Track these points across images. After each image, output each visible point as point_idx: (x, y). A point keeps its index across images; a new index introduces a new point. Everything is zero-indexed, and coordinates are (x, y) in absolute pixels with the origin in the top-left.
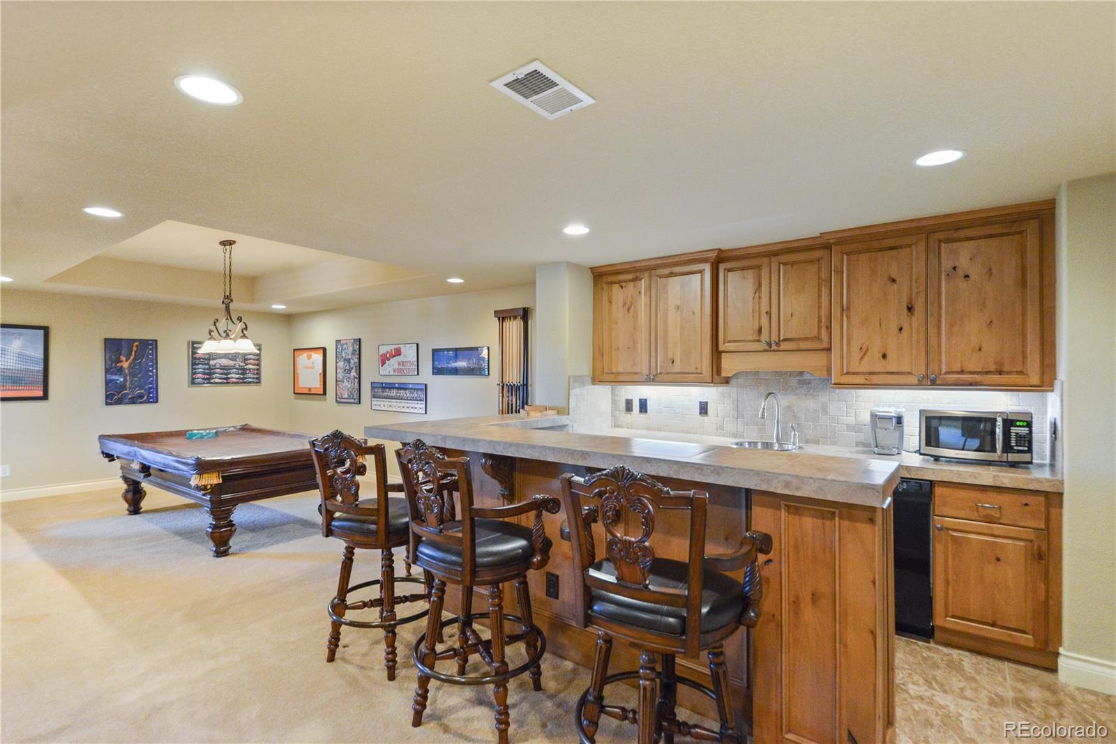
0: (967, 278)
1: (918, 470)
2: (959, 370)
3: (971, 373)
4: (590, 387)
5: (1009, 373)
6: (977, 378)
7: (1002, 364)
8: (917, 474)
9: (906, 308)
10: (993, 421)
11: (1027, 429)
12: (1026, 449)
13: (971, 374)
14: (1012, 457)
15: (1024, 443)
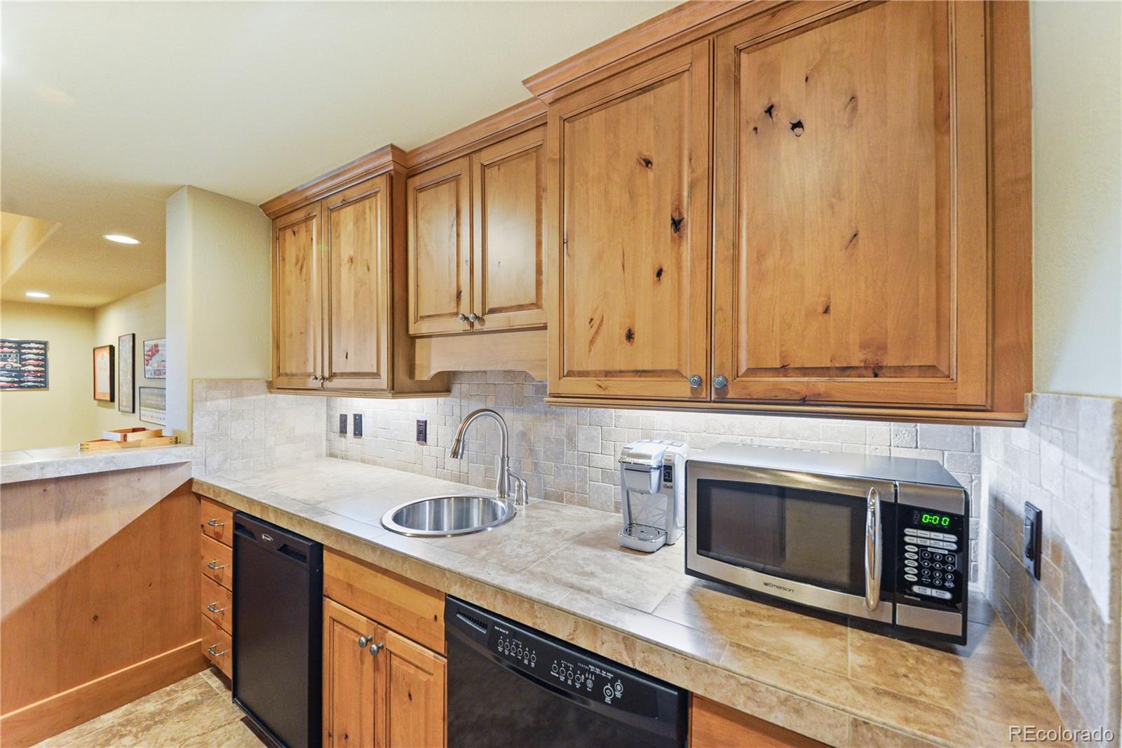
0: (798, 130)
1: (651, 651)
2: (778, 366)
3: (805, 371)
4: (263, 397)
5: (899, 370)
6: (819, 384)
7: (883, 348)
8: (646, 662)
9: (669, 222)
10: (858, 506)
11: (953, 538)
12: (948, 596)
13: (805, 375)
14: (908, 616)
15: (944, 580)
